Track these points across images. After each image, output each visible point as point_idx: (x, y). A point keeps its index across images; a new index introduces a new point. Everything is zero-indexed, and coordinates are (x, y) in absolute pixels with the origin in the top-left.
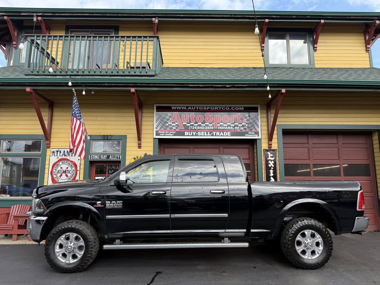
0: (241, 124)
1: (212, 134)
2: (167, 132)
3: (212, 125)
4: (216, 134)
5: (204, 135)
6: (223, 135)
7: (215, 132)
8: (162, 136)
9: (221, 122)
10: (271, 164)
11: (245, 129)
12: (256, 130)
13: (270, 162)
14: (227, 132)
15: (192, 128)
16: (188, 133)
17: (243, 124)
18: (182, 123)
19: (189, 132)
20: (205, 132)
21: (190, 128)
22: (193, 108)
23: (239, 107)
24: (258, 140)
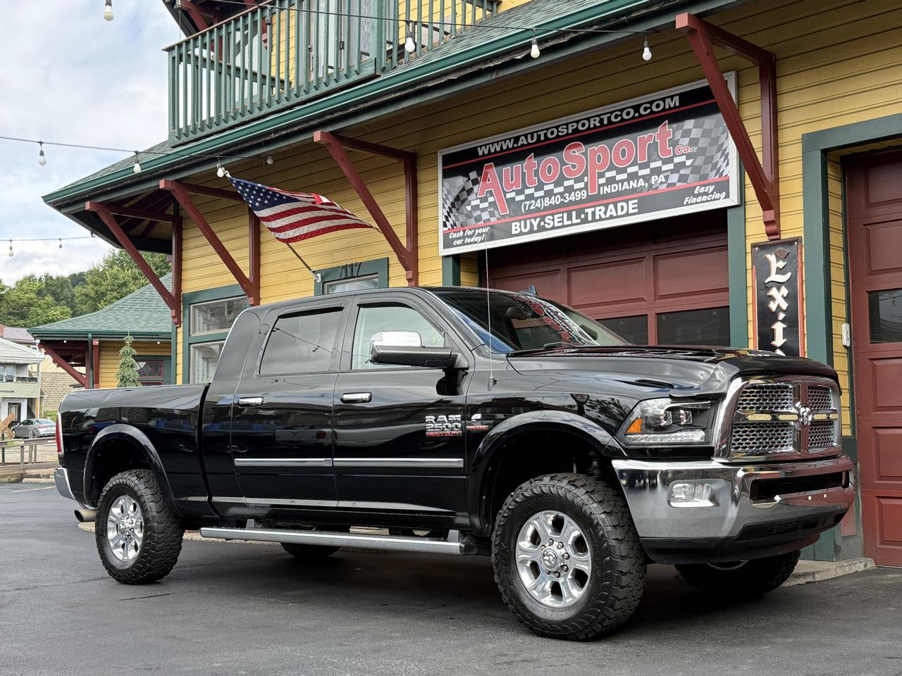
0: (670, 160)
1: (583, 216)
2: (470, 233)
3: (581, 185)
4: (594, 213)
5: (561, 224)
6: (615, 215)
7: (593, 209)
8: (457, 246)
9: (607, 171)
10: (779, 300)
11: (683, 178)
12: (721, 176)
13: (773, 292)
14: (627, 201)
15: (530, 205)
16: (520, 227)
17: (676, 160)
18: (505, 196)
19: (523, 222)
20: (563, 213)
21: (525, 205)
22: (532, 139)
23: (663, 100)
24: (729, 213)
